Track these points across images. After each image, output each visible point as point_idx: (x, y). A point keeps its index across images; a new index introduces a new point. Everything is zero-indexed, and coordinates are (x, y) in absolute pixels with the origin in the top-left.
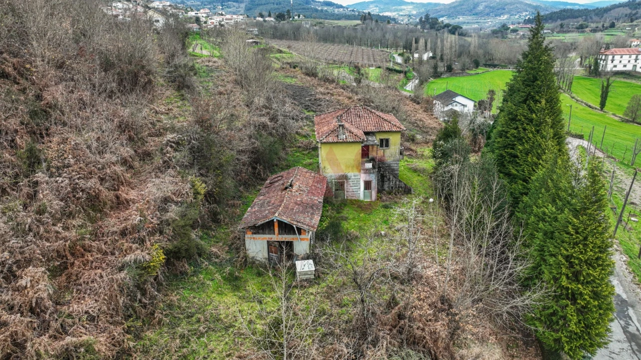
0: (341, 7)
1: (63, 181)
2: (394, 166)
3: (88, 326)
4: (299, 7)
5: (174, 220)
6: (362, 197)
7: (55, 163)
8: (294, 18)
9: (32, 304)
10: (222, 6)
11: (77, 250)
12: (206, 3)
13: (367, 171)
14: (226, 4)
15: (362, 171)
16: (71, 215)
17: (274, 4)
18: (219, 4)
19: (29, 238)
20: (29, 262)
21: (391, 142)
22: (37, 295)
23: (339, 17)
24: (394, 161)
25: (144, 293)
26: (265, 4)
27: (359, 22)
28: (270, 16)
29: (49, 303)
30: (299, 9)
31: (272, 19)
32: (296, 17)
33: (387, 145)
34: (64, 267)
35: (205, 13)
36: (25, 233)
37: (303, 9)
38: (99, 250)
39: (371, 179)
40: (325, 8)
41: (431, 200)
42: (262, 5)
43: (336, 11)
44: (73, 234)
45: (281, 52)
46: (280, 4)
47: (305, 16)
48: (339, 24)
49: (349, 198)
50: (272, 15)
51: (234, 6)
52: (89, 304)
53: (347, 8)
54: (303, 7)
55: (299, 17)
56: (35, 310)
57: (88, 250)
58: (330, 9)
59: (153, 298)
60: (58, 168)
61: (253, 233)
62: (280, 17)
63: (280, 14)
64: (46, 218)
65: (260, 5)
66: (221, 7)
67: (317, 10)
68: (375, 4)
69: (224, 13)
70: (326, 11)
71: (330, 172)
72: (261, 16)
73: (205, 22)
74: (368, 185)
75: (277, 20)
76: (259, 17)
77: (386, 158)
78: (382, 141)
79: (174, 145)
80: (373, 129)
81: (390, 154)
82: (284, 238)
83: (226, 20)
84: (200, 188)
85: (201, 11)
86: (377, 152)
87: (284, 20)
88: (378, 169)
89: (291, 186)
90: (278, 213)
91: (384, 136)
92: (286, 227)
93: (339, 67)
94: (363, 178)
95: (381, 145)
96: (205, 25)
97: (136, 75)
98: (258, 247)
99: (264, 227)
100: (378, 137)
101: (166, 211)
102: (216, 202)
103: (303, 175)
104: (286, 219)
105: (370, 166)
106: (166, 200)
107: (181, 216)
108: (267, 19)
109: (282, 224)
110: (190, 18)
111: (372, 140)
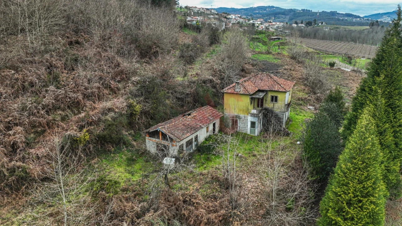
0: (359, 17)
1: (61, 92)
2: (280, 116)
3: (35, 161)
4: (327, 17)
5: (108, 121)
6: (249, 132)
7: (62, 83)
8: (318, 24)
9: (10, 143)
12: (265, 16)
13: (253, 115)
14: (277, 16)
15: (249, 115)
17: (309, 16)
18: (273, 16)
19: (26, 114)
21: (279, 99)
22: (15, 139)
23: (354, 24)
24: (280, 112)
26: (302, 16)
27: (368, 27)
28: (302, 23)
30: (326, 19)
31: (303, 25)
32: (320, 24)
33: (276, 100)
35: (260, 21)
37: (329, 19)
39: (255, 121)
40: (346, 18)
41: (298, 143)
42: (301, 16)
43: (354, 20)
46: (313, 15)
47: (326, 23)
48: (351, 29)
49: (241, 131)
50: (304, 22)
51: (282, 17)
53: (363, 18)
54: (330, 17)
55: (322, 23)
58: (349, 19)
61: (150, 137)
62: (309, 24)
63: (309, 22)
66: (274, 18)
67: (339, 20)
68: (388, 15)
69: (272, 21)
70: (346, 20)
71: (229, 112)
72: (296, 23)
73: (258, 27)
74: (253, 124)
75: (306, 26)
76: (294, 24)
77: (275, 110)
78: (272, 97)
79: (135, 84)
80: (266, 88)
81: (278, 107)
82: (164, 142)
83: (271, 25)
84: (138, 108)
85: (258, 20)
86: (268, 105)
87: (311, 26)
88: (265, 116)
89: (189, 115)
90: (162, 127)
91: (274, 94)
92: (164, 136)
93: (335, 57)
94: (250, 119)
95: (272, 100)
96: (257, 28)
97: (150, 48)
98: (151, 145)
99: (155, 134)
100: (270, 94)
101: (106, 114)
102: (152, 118)
103: (207, 111)
104: (164, 131)
105: (255, 111)
106: (110, 110)
107: (114, 119)
108: (300, 25)
109: (163, 134)
110: (249, 24)
111: (261, 95)
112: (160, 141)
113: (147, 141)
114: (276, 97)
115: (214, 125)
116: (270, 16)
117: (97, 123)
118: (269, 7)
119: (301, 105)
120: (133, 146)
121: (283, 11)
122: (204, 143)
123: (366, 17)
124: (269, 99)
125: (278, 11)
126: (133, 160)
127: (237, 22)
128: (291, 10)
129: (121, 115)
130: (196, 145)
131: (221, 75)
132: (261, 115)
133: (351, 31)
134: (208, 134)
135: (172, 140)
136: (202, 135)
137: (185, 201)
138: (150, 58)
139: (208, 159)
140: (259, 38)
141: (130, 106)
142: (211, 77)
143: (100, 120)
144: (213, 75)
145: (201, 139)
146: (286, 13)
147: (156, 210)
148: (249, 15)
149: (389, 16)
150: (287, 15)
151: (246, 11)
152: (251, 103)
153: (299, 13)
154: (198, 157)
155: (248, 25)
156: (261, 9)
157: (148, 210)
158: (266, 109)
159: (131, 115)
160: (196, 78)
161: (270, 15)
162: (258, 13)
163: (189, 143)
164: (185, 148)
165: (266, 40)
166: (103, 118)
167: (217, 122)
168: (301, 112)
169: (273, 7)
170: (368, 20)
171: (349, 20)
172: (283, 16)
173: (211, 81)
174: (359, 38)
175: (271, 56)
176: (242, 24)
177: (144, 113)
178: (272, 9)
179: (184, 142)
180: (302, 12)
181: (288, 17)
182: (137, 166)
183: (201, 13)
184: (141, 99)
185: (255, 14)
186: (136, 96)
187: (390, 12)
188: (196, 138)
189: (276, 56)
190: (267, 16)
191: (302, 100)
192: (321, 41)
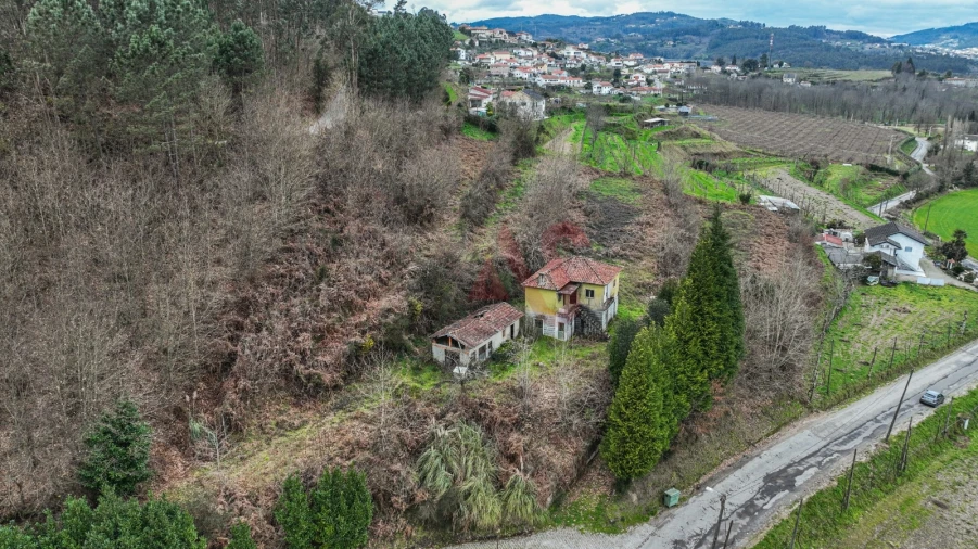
0: (879, 40)
1: (333, 290)
2: (598, 315)
3: (323, 368)
5: (389, 324)
6: (556, 336)
7: (333, 279)
8: (772, 67)
10: (675, 41)
11: (330, 330)
13: (561, 315)
15: (557, 314)
16: (334, 310)
19: (308, 318)
20: (306, 330)
21: (595, 293)
24: (598, 310)
25: (359, 361)
26: (741, 38)
27: (888, 73)
28: (734, 63)
29: (309, 352)
31: (736, 68)
32: (776, 66)
33: (592, 296)
34: (322, 337)
35: (635, 60)
36: (306, 315)
37: (805, 45)
38: (342, 333)
39: (565, 322)
40: (848, 43)
43: (867, 47)
44: (330, 321)
45: (697, 136)
47: (790, 64)
48: (849, 78)
49: (546, 335)
50: (738, 62)
51: (692, 41)
52: (328, 359)
53: (890, 43)
55: (781, 65)
56: (303, 353)
57: (337, 331)
58: (856, 45)
59: (363, 366)
60: (334, 282)
61: (437, 343)
62: (749, 65)
63: (750, 60)
64: (318, 309)
65: (734, 39)
67: (829, 48)
68: (953, 34)
70: (847, 49)
71: (531, 311)
72: (721, 63)
73: (627, 77)
74: (561, 326)
75: (743, 70)
76: (716, 64)
77: (591, 307)
78: (587, 291)
79: (413, 274)
80: (579, 280)
81: (594, 304)
82: (454, 349)
83: (660, 71)
84: (419, 307)
85: (631, 56)
86: (583, 300)
87: (754, 70)
88: (578, 315)
89: (482, 316)
90: (452, 332)
91: (591, 288)
92: (455, 343)
93: (784, 162)
94: (558, 320)
95: (587, 295)
96: (625, 81)
97: (421, 209)
98: (439, 352)
99: (444, 340)
100: (584, 288)
101: (386, 317)
102: (434, 318)
103: (503, 309)
104: (455, 337)
105: (563, 311)
106: (389, 311)
107: (396, 322)
108: (728, 68)
109: (453, 339)
110: (608, 70)
111: (573, 289)
112: (450, 348)
113: (434, 347)
114: (592, 292)
115: (512, 327)
116: (664, 38)
117: (377, 327)
118: (662, 14)
119: (641, 294)
120: (416, 354)
121: (695, 25)
122: (499, 350)
123: (898, 37)
124: (584, 293)
125: (684, 23)
126: (420, 369)
127: (579, 65)
128: (714, 24)
129: (403, 317)
130: (490, 352)
131: (525, 250)
132: (572, 316)
133: (846, 85)
134: (505, 338)
135: (463, 347)
136: (498, 340)
137: (481, 405)
138: (421, 224)
139: (504, 369)
140: (619, 125)
141: (411, 305)
142: (509, 256)
143: (380, 324)
144: (515, 251)
145: (496, 346)
146: (703, 31)
147: (455, 412)
148: (614, 33)
149: (956, 37)
150: (705, 35)
151: (606, 24)
152: (559, 300)
153: (733, 31)
154: (491, 366)
155: (605, 74)
156: (643, 18)
157: (448, 412)
158: (581, 306)
159: (412, 317)
160: (490, 256)
161: (663, 35)
162: (634, 30)
163: (483, 350)
164: (477, 356)
165: (635, 127)
166: (383, 321)
167: (517, 324)
168: (638, 306)
169: (671, 14)
170: (901, 47)
171: (853, 49)
172: (694, 38)
173: (510, 261)
174: (858, 106)
175: (627, 184)
176: (592, 69)
177: (426, 312)
178: (669, 19)
179: (477, 349)
180: (740, 30)
181: (706, 40)
182: (424, 376)
183: (497, 41)
184: (422, 294)
185: (626, 31)
186: (415, 291)
187: (958, 27)
188: (490, 343)
189: (638, 185)
190: (657, 37)
191: (643, 286)
192: (770, 115)
